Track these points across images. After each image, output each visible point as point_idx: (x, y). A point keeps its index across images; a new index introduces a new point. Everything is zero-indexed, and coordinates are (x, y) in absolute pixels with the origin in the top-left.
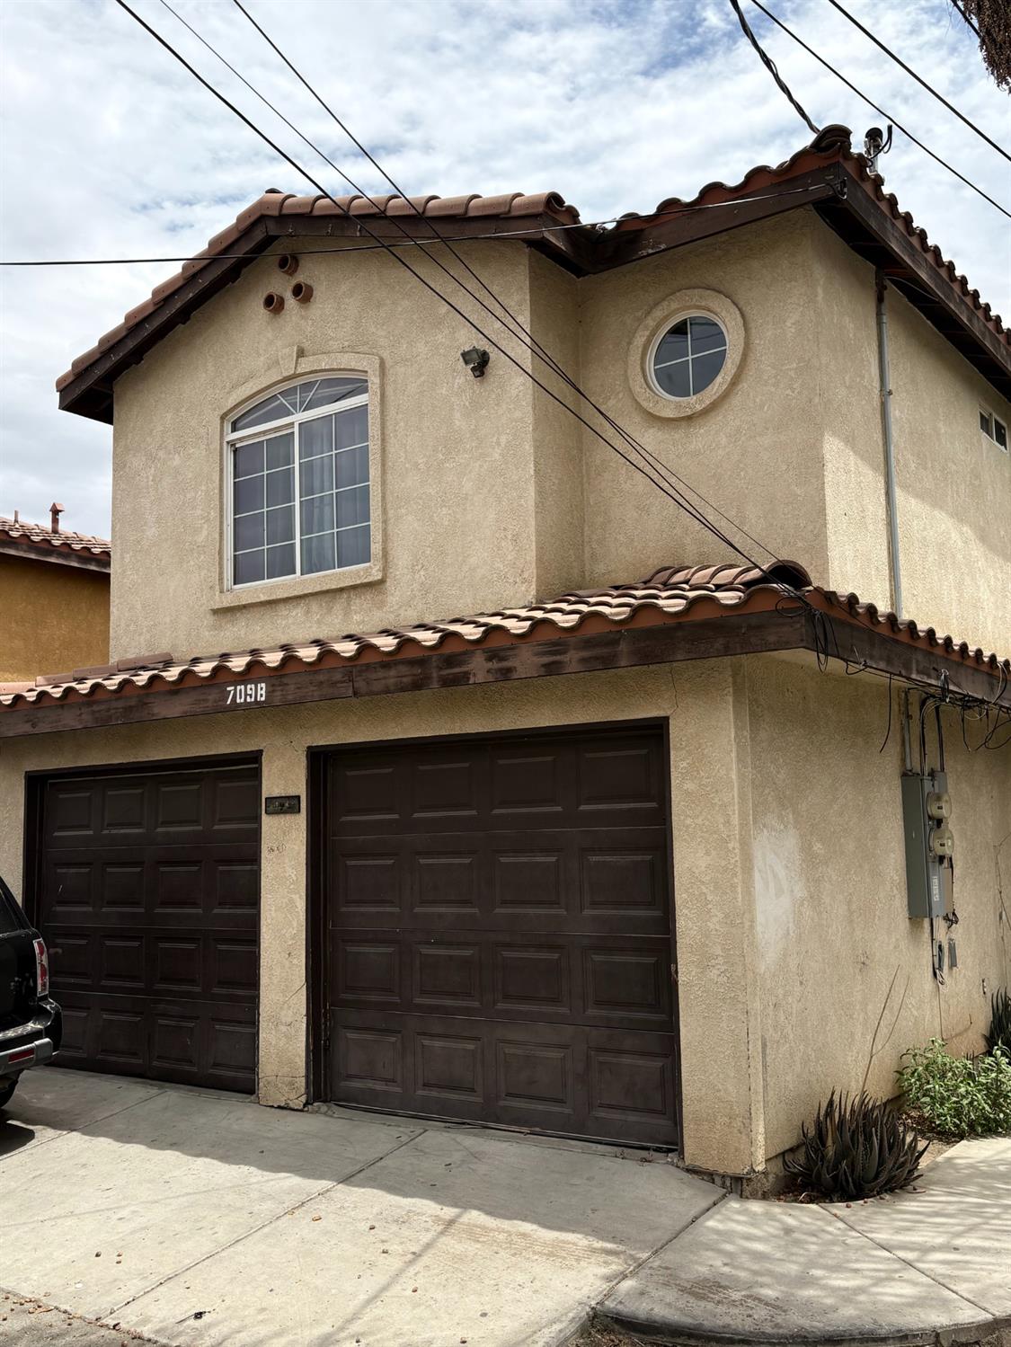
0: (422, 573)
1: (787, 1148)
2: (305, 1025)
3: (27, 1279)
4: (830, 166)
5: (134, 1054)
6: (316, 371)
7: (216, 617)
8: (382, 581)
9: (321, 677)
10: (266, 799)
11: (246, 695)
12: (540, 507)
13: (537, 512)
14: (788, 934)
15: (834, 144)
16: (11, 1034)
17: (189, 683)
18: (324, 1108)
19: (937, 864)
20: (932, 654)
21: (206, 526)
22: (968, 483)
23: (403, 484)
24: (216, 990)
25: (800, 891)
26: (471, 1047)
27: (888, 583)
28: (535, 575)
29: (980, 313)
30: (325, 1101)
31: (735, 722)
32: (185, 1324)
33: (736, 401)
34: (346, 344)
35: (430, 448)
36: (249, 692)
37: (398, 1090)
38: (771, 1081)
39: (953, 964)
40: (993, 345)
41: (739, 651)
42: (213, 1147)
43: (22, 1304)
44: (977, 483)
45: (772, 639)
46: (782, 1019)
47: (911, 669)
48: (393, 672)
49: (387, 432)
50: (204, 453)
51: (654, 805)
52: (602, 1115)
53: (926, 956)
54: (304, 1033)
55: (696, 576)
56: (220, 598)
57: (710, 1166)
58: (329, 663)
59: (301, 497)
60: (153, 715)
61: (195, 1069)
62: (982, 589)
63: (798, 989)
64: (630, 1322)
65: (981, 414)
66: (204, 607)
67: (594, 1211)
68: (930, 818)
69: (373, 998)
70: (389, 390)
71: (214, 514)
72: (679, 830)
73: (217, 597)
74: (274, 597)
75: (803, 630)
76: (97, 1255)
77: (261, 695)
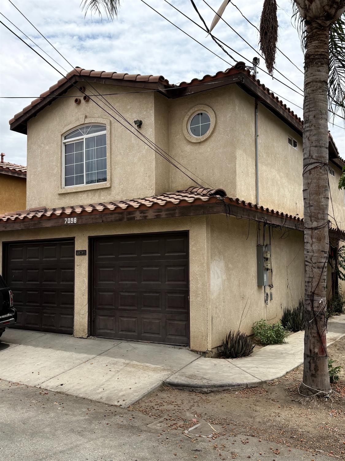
0: (122, 185)
1: (218, 345)
2: (87, 315)
3: (14, 378)
4: (239, 73)
5: (37, 324)
6: (91, 123)
7: (60, 196)
8: (110, 187)
9: (93, 217)
10: (76, 251)
11: (71, 221)
12: (157, 167)
13: (155, 169)
14: (220, 288)
15: (240, 67)
16: (3, 317)
17: (53, 217)
18: (93, 338)
19: (266, 271)
20: (262, 213)
21: (56, 168)
22: (283, 160)
23: (117, 159)
24: (61, 306)
25: (224, 277)
26: (134, 320)
27: (255, 191)
28: (155, 187)
29: (287, 111)
30: (93, 336)
31: (206, 232)
32: (58, 387)
33: (213, 138)
34: (100, 115)
35: (125, 148)
36: (71, 220)
37: (114, 332)
38: (214, 328)
39: (271, 299)
40: (291, 120)
41: (207, 213)
42: (62, 348)
43: (14, 384)
44: (286, 160)
45: (215, 210)
46: (218, 311)
47: (256, 218)
48: (113, 216)
49: (112, 143)
50: (56, 145)
51: (185, 254)
52: (169, 337)
53: (263, 296)
54: (87, 317)
55: (198, 191)
56: (61, 190)
57: (197, 349)
58: (95, 212)
59: (86, 161)
60: (43, 226)
61: (55, 328)
62: (286, 191)
63: (223, 303)
64: (172, 384)
65: (289, 138)
66: (56, 193)
67: (165, 360)
68: (264, 258)
69: (107, 307)
70: (113, 131)
71: (59, 165)
72: (191, 261)
73: (60, 190)
74: (77, 191)
75: (223, 208)
76: (33, 373)
77: (75, 221)
